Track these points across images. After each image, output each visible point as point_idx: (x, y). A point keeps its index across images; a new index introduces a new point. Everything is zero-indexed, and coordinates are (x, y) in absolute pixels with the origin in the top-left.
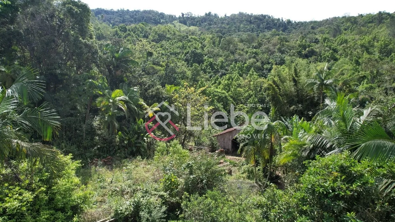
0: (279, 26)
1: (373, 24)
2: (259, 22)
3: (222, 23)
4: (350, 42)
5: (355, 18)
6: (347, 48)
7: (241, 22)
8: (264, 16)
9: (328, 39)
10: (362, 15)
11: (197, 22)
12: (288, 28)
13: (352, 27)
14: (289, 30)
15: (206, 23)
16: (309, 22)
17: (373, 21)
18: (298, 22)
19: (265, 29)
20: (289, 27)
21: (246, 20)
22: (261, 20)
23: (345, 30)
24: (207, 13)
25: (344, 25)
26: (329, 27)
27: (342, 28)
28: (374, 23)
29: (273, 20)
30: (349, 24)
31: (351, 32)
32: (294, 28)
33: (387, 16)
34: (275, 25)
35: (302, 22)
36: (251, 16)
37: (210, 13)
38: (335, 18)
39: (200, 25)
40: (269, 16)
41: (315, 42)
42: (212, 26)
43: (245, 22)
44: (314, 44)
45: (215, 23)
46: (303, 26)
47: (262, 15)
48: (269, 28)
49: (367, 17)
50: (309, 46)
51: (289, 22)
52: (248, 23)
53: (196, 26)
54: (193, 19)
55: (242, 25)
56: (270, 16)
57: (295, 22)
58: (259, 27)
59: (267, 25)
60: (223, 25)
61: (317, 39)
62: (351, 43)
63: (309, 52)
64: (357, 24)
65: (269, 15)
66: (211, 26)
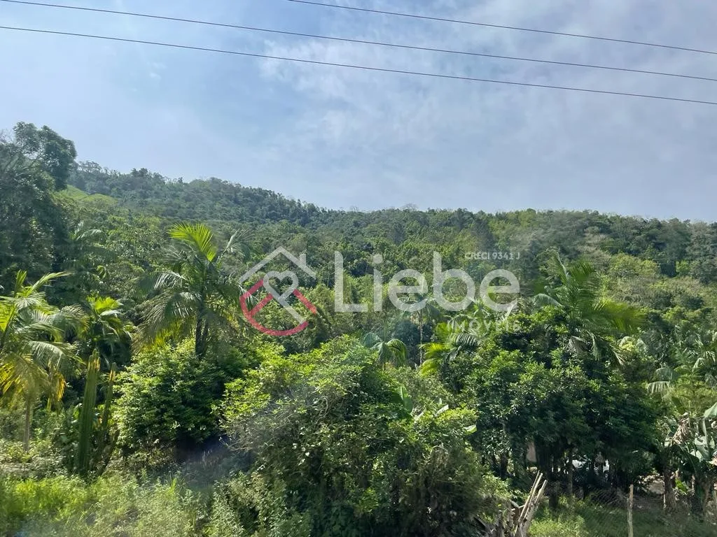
0: (293, 215)
1: (452, 229)
2: (253, 203)
3: (175, 196)
4: (422, 253)
5: (424, 215)
6: (420, 263)
7: (216, 198)
8: (265, 193)
9: (387, 245)
10: (433, 210)
11: (112, 186)
12: (311, 221)
13: (421, 229)
14: (313, 225)
15: (134, 192)
16: (349, 213)
17: (450, 223)
18: (329, 212)
19: (267, 217)
20: (312, 218)
21: (227, 196)
22: (258, 199)
23: (411, 233)
24: (138, 170)
25: (408, 225)
26: (385, 225)
27: (406, 229)
28: (453, 226)
29: (282, 203)
30: (415, 224)
31: (421, 239)
32: (321, 221)
33: (469, 218)
34: (286, 211)
35: (336, 212)
36: (237, 189)
37: (144, 171)
38: (393, 211)
39: (119, 194)
40: (274, 195)
41: (366, 250)
42: (149, 199)
43: (224, 200)
44: (365, 253)
45: (156, 193)
46: (338, 220)
47: (260, 189)
48: (274, 217)
49: (442, 215)
50: (358, 256)
51: (312, 209)
52: (232, 202)
53: (108, 195)
54: (102, 178)
55: (218, 206)
56: (276, 193)
57: (323, 211)
58: (253, 212)
59: (270, 210)
60: (176, 201)
61: (369, 245)
62: (425, 256)
63: (359, 266)
64: (428, 225)
65: (274, 192)
66: (146, 199)
